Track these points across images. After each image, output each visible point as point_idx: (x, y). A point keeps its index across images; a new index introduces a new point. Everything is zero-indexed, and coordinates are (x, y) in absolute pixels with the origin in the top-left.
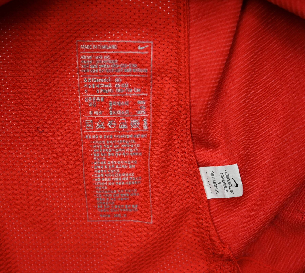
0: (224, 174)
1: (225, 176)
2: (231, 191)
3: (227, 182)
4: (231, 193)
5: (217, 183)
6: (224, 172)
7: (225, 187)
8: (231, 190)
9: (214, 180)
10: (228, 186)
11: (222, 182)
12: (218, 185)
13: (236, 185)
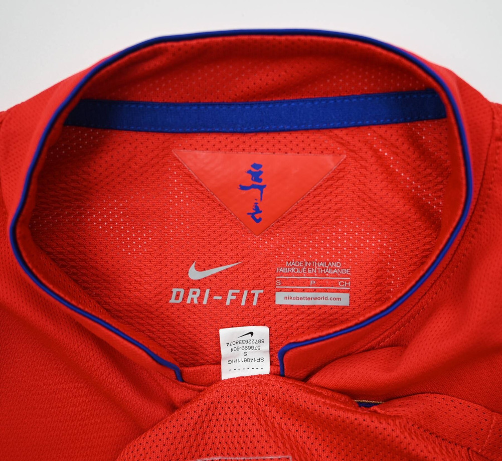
0: (233, 347)
1: (236, 346)
2: (259, 342)
3: (245, 345)
4: (263, 342)
5: (247, 357)
6: (230, 347)
7: (252, 348)
8: (257, 342)
9: (240, 360)
10: (251, 345)
11: (245, 351)
12: (249, 356)
13: (250, 335)
